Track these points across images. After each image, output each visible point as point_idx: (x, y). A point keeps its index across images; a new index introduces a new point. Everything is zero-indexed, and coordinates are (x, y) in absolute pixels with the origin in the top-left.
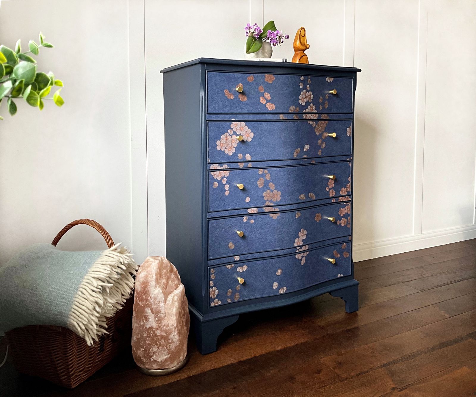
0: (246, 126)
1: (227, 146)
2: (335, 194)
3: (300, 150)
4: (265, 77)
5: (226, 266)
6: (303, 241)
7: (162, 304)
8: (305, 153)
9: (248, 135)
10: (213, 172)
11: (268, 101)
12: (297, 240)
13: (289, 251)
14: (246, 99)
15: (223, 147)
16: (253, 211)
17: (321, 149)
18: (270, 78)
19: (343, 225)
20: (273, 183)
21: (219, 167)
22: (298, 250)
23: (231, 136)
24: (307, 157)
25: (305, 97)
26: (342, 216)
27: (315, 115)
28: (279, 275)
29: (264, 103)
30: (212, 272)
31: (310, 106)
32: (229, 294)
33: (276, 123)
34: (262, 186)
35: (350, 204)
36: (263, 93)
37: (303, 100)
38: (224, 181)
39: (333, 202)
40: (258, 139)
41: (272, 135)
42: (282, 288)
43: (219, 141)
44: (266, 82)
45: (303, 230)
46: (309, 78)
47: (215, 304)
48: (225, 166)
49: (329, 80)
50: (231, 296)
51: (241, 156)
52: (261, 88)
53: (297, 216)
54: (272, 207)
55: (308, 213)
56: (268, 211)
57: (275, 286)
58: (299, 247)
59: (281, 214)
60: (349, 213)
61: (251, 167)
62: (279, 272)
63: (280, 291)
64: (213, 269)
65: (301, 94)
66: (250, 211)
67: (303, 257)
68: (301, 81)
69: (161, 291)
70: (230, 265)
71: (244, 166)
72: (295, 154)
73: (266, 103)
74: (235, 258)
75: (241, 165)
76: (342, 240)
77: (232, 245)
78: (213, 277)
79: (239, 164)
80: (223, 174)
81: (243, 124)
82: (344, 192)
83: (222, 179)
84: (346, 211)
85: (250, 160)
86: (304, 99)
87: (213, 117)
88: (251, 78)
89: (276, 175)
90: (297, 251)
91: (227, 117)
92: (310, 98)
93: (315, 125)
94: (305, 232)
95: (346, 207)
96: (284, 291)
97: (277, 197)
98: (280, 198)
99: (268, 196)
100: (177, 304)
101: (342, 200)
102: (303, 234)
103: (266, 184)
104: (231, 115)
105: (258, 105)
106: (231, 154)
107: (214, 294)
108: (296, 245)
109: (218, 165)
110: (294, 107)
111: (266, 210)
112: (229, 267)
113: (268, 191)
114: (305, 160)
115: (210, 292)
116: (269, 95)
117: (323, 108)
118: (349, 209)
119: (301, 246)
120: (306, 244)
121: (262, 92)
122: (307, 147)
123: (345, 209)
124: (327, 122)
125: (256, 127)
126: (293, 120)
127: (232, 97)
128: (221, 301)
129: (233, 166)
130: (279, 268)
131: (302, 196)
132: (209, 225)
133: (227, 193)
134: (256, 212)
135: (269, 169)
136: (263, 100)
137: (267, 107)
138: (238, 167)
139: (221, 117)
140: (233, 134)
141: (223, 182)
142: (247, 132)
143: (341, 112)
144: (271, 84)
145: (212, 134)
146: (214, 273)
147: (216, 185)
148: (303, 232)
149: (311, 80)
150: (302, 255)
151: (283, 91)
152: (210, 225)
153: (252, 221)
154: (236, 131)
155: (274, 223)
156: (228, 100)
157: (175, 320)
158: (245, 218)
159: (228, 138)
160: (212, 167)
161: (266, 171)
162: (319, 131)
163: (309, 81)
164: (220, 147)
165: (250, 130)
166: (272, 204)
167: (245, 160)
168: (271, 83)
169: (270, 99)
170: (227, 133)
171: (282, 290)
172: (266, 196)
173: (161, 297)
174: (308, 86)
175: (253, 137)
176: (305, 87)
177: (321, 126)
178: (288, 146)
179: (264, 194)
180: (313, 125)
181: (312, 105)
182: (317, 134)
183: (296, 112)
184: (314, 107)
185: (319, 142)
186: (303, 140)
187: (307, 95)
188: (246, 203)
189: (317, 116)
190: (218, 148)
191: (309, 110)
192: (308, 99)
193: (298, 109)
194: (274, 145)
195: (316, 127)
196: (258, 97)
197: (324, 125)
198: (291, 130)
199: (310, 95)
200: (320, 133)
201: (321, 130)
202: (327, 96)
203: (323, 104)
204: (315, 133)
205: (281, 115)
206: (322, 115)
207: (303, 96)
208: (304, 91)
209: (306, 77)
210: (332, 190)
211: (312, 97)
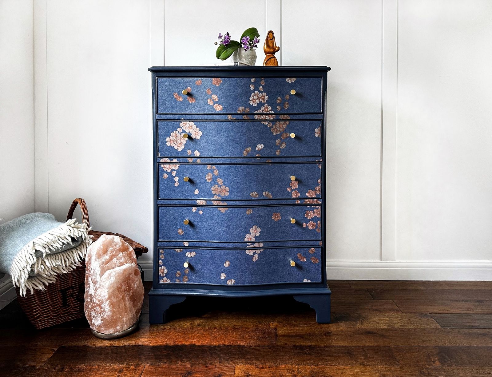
0: (195, 125)
1: (176, 143)
2: (299, 195)
3: (252, 149)
4: (212, 80)
5: (175, 249)
6: (255, 237)
7: (98, 277)
8: (257, 152)
9: (197, 134)
10: (163, 165)
11: (215, 103)
12: (247, 236)
13: (238, 245)
14: (194, 102)
15: (173, 143)
16: (201, 203)
17: (280, 149)
18: (217, 81)
19: (310, 228)
20: (221, 179)
21: (169, 161)
22: (249, 245)
23: (180, 133)
24: (260, 156)
25: (257, 97)
26: (309, 218)
27: (270, 116)
28: (227, 266)
29: (212, 104)
30: (162, 252)
31: (264, 107)
32: (178, 275)
33: (223, 123)
34: (210, 181)
35: (320, 208)
36: (211, 95)
37: (254, 101)
38: (174, 174)
39: (297, 203)
40: (207, 138)
41: (220, 134)
42: (230, 279)
43: (169, 138)
44: (214, 85)
45: (255, 227)
46: (263, 80)
47: (164, 282)
48: (175, 160)
49: (289, 80)
50: (180, 277)
51: (190, 152)
52: (209, 91)
53: (248, 212)
54: (220, 201)
55: (262, 212)
56: (216, 204)
57: (223, 276)
58: (251, 243)
59: (229, 208)
60: (319, 217)
61: (200, 162)
62: (227, 264)
63: (228, 282)
64: (162, 250)
65: (252, 95)
66: (199, 202)
67: (255, 253)
68: (252, 83)
70: (179, 249)
71: (193, 161)
72: (245, 152)
73: (214, 104)
74: (185, 243)
75: (190, 161)
76: (309, 243)
77: (181, 231)
78: (162, 257)
79: (188, 159)
80: (173, 167)
81: (192, 123)
82: (311, 194)
83: (171, 172)
84: (315, 214)
85: (198, 156)
86: (256, 100)
87: (163, 117)
88: (199, 81)
89: (224, 172)
90: (248, 247)
91: (177, 117)
92: (264, 99)
93: (271, 126)
94: (259, 230)
95: (315, 210)
96: (233, 283)
97: (225, 192)
98: (228, 194)
99: (216, 190)
101: (308, 203)
102: (255, 232)
103: (214, 179)
104: (180, 115)
105: (206, 106)
106: (180, 150)
107: (163, 273)
108: (246, 240)
109: (168, 159)
110: (243, 108)
111: (215, 203)
112: (178, 251)
113: (217, 186)
114: (258, 159)
115: (159, 270)
116: (216, 97)
117: (282, 109)
118: (318, 213)
119: (253, 243)
120: (259, 241)
121: (209, 94)
122: (260, 147)
123: (314, 212)
124: (287, 123)
125: (204, 127)
126: (243, 120)
127: (181, 99)
128: (170, 280)
129: (182, 160)
130: (227, 260)
131: (254, 193)
132: (159, 210)
133: (176, 185)
134: (204, 204)
135: (217, 165)
136: (210, 102)
137: (215, 108)
138: (187, 162)
139: (171, 117)
140: (182, 132)
141: (173, 174)
142: (196, 131)
143: (306, 112)
144: (219, 87)
145: (161, 132)
146: (163, 254)
147: (166, 177)
148: (256, 229)
149: (265, 82)
150: (254, 251)
151: (230, 92)
152: (160, 211)
153: (201, 212)
154: (184, 129)
155: (222, 216)
156: (178, 102)
158: (194, 208)
159: (177, 135)
160: (162, 160)
161: (214, 167)
162: (277, 131)
163: (262, 83)
164: (170, 144)
165: (198, 129)
166: (220, 198)
167: (194, 156)
169: (217, 100)
170: (177, 131)
171: (230, 282)
172: (214, 190)
174: (261, 87)
175: (201, 135)
176: (256, 89)
177: (280, 126)
178: (236, 145)
179: (212, 188)
180: (268, 125)
181: (266, 105)
182: (274, 134)
183: (245, 112)
184: (270, 108)
185: (278, 142)
186: (254, 139)
187: (259, 96)
188: (195, 195)
189: (273, 116)
190: (168, 144)
191: (262, 111)
192: (261, 100)
193: (248, 110)
194: (222, 144)
195: (272, 127)
196: (206, 99)
197: (284, 125)
198: (240, 130)
199: (264, 96)
200: (279, 133)
201: (280, 130)
202: (288, 97)
203: (282, 104)
204: (271, 133)
205: (229, 116)
206: (280, 116)
207: (254, 97)
208: (256, 92)
209: (258, 79)
210: (296, 192)
211: (267, 98)
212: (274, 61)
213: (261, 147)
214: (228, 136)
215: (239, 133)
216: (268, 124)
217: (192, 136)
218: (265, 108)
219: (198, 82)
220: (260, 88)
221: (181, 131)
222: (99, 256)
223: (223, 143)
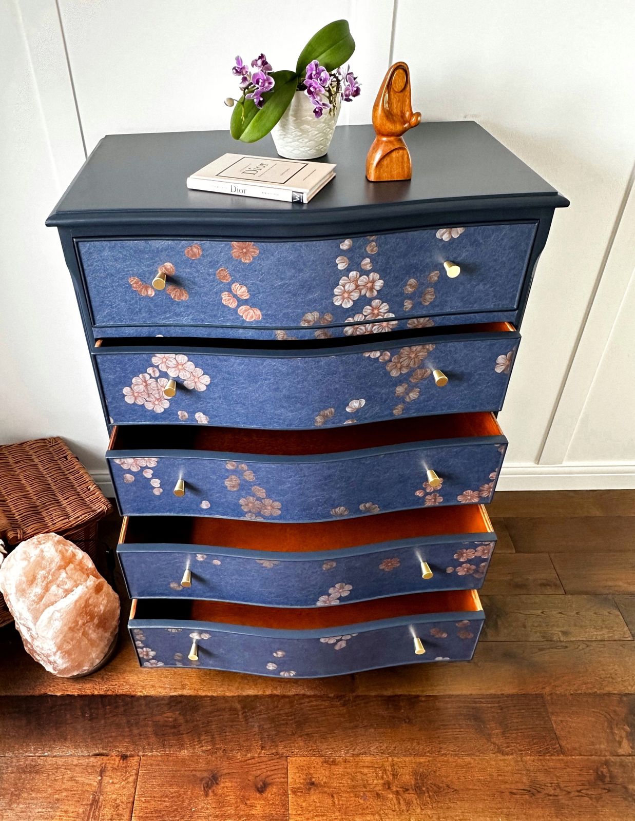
0: (190, 363)
1: (149, 397)
2: (442, 500)
3: (335, 411)
4: (232, 247)
6: (340, 598)
8: (349, 416)
9: (198, 380)
10: (118, 459)
11: (241, 302)
12: (323, 598)
14: (185, 297)
15: (140, 399)
17: (404, 402)
18: (245, 250)
19: (461, 574)
23: (156, 379)
24: (355, 422)
25: (353, 287)
26: (462, 561)
27: (384, 324)
29: (232, 306)
30: (138, 632)
31: (371, 305)
32: (178, 658)
34: (235, 489)
36: (230, 284)
37: (346, 295)
38: (148, 474)
40: (223, 389)
41: (256, 383)
42: (287, 670)
43: (129, 388)
44: (237, 260)
45: (341, 585)
46: (373, 241)
47: (151, 665)
49: (443, 235)
50: (182, 660)
51: (185, 416)
52: (224, 274)
53: (326, 567)
55: (359, 561)
57: (271, 666)
60: (486, 557)
62: (279, 654)
63: (282, 674)
65: (341, 282)
68: (343, 253)
72: (319, 418)
77: (176, 585)
78: (141, 638)
80: (142, 462)
81: (183, 358)
82: (469, 498)
83: (141, 471)
84: (478, 554)
85: (205, 423)
86: (351, 292)
88: (194, 249)
89: (269, 476)
91: (144, 332)
92: (372, 289)
93: (387, 358)
94: (349, 588)
96: (292, 675)
97: (273, 510)
98: (279, 512)
99: (251, 505)
102: (340, 591)
103: (245, 487)
104: (152, 329)
105: (218, 309)
106: (159, 411)
107: (147, 655)
108: (319, 604)
110: (316, 314)
112: (173, 631)
116: (244, 289)
118: (486, 551)
121: (224, 281)
122: (356, 404)
123: (476, 551)
124: (430, 347)
125: (215, 366)
127: (151, 293)
128: (163, 663)
130: (279, 649)
131: (340, 509)
133: (157, 492)
136: (229, 300)
137: (241, 314)
139: (130, 333)
140: (159, 377)
141: (145, 475)
142: (194, 374)
144: (250, 264)
145: (107, 376)
146: (141, 634)
148: (342, 588)
149: (379, 246)
151: (283, 279)
153: (217, 562)
154: (165, 371)
155: (266, 572)
156: (142, 299)
158: (199, 555)
159: (149, 382)
161: (244, 466)
162: (401, 369)
163: (372, 248)
164: (133, 399)
165: (199, 371)
166: (260, 519)
167: (194, 424)
168: (248, 261)
169: (247, 297)
170: (146, 374)
171: (287, 673)
172: (247, 505)
174: (368, 260)
175: (208, 383)
176: (354, 265)
177: (410, 357)
178: (299, 405)
179: (242, 501)
180: (381, 357)
181: (376, 302)
182: (394, 373)
183: (322, 324)
184: (385, 307)
185: (400, 390)
186: (343, 391)
187: (359, 283)
188: (203, 510)
189: (393, 325)
190: (129, 400)
191: (366, 316)
192: (363, 292)
193: (328, 317)
194: (262, 402)
195: (391, 361)
196: (216, 293)
197: (421, 354)
198: (308, 375)
199: (373, 282)
200: (405, 371)
201: (408, 366)
202: (434, 276)
203: (418, 294)
204: (387, 374)
205: (279, 332)
206: (410, 321)
207: (347, 287)
208: (353, 274)
209: (361, 240)
210: (435, 495)
211: (379, 284)
213: (360, 404)
214: (278, 388)
215: (306, 383)
216: (381, 355)
217: (185, 383)
218: (373, 309)
219: (191, 250)
220: (364, 262)
221: (157, 374)
222: (22, 592)
223: (265, 401)
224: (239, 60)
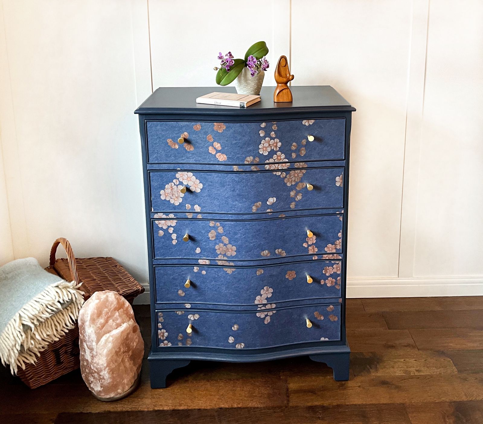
0: (194, 177)
1: (172, 196)
2: (317, 250)
3: (262, 203)
4: (214, 126)
5: (176, 312)
6: (267, 299)
7: (94, 344)
8: (269, 207)
9: (197, 186)
10: (157, 221)
11: (218, 151)
12: (258, 298)
13: (249, 308)
14: (192, 149)
15: (168, 197)
16: (204, 263)
17: (295, 201)
18: (220, 127)
19: (329, 285)
20: (226, 237)
21: (164, 216)
22: (260, 308)
23: (177, 186)
24: (272, 210)
25: (267, 145)
26: (327, 275)
27: (284, 164)
28: (235, 330)
29: (214, 153)
30: (160, 315)
31: (276, 155)
32: (180, 338)
33: (228, 175)
34: (214, 239)
35: (340, 263)
36: (213, 143)
37: (265, 149)
38: (171, 230)
39: (314, 259)
40: (209, 191)
41: (224, 187)
42: (240, 343)
43: (163, 191)
44: (216, 131)
45: (267, 288)
46: (275, 124)
47: (164, 345)
48: (172, 216)
49: (306, 123)
50: (182, 340)
51: (189, 207)
52: (210, 138)
53: (258, 273)
54: (226, 262)
55: (275, 271)
56: (222, 264)
57: (231, 340)
58: (262, 305)
59: (237, 269)
60: (339, 273)
61: (201, 218)
62: (235, 328)
63: (237, 346)
64: (161, 313)
65: (262, 142)
66: (201, 262)
67: (266, 316)
68: (262, 129)
69: (94, 332)
70: (180, 312)
71: (193, 217)
72: (254, 208)
73: (216, 153)
74: (186, 305)
75: (190, 216)
76: (327, 301)
77: (181, 292)
78: (161, 320)
79: (187, 214)
80: (169, 223)
81: (190, 174)
82: (331, 249)
83: (168, 229)
84: (335, 270)
85: (199, 211)
87: (156, 167)
88: (197, 126)
89: (230, 229)
90: (259, 309)
91: (172, 167)
92: (276, 146)
93: (284, 176)
94: (271, 290)
95: (334, 266)
96: (242, 347)
97: (232, 251)
98: (235, 253)
99: (221, 249)
100: (110, 345)
101: (327, 258)
102: (267, 292)
103: (218, 237)
104: (176, 165)
105: (207, 155)
106: (177, 204)
107: (163, 336)
108: (256, 302)
109: (163, 214)
110: (252, 158)
111: (220, 263)
112: (179, 313)
113: (221, 245)
114: (270, 214)
115: (159, 333)
116: (219, 145)
117: (298, 156)
118: (338, 268)
119: (265, 305)
120: (271, 303)
121: (210, 141)
122: (271, 200)
123: (333, 268)
124: (304, 171)
125: (205, 178)
126: (251, 172)
127: (177, 147)
128: (171, 343)
129: (180, 215)
130: (235, 323)
131: (266, 252)
132: (156, 270)
133: (174, 242)
134: (207, 263)
135: (222, 222)
136: (212, 150)
137: (217, 158)
138: (186, 217)
139: (165, 167)
141: (169, 231)
142: (195, 183)
143: (326, 158)
144: (222, 133)
145: (154, 184)
146: (162, 317)
147: (161, 234)
148: (267, 290)
149: (278, 126)
150: (266, 313)
151: (236, 140)
152: (156, 272)
153: (204, 272)
154: (182, 181)
155: (228, 277)
156: (172, 149)
157: (105, 361)
158: (195, 268)
159: (173, 188)
160: (156, 216)
161: (218, 224)
162: (291, 182)
163: (275, 127)
164: (165, 197)
165: (198, 181)
166: (225, 258)
167: (194, 211)
168: (221, 132)
169: (220, 149)
170: (172, 183)
171: (240, 346)
172: (219, 249)
173: (94, 337)
174: (273, 133)
175: (201, 188)
176: (267, 135)
177: (295, 176)
178: (244, 200)
179: (217, 247)
180: (281, 175)
181: (279, 153)
182: (289, 184)
183: (254, 162)
184: (283, 156)
185: (292, 194)
186: (265, 193)
187: (270, 143)
188: (197, 254)
189: (288, 165)
190: (163, 198)
191: (275, 160)
192: (272, 148)
193: (257, 160)
194: (227, 198)
195: (286, 178)
196: (207, 147)
197: (300, 174)
198: (248, 183)
200: (293, 183)
201: (295, 180)
202: (304, 142)
203: (298, 151)
204: (285, 184)
205: (235, 166)
206: (295, 164)
207: (265, 145)
208: (267, 139)
209: (269, 124)
210: (313, 247)
211: (279, 144)
212: (288, 92)
213: (273, 200)
214: (234, 190)
215: (247, 187)
216: (281, 174)
217: (191, 188)
218: (278, 156)
219: (196, 126)
220: (271, 134)
221: (178, 183)
223: (228, 197)
224: (220, 54)
